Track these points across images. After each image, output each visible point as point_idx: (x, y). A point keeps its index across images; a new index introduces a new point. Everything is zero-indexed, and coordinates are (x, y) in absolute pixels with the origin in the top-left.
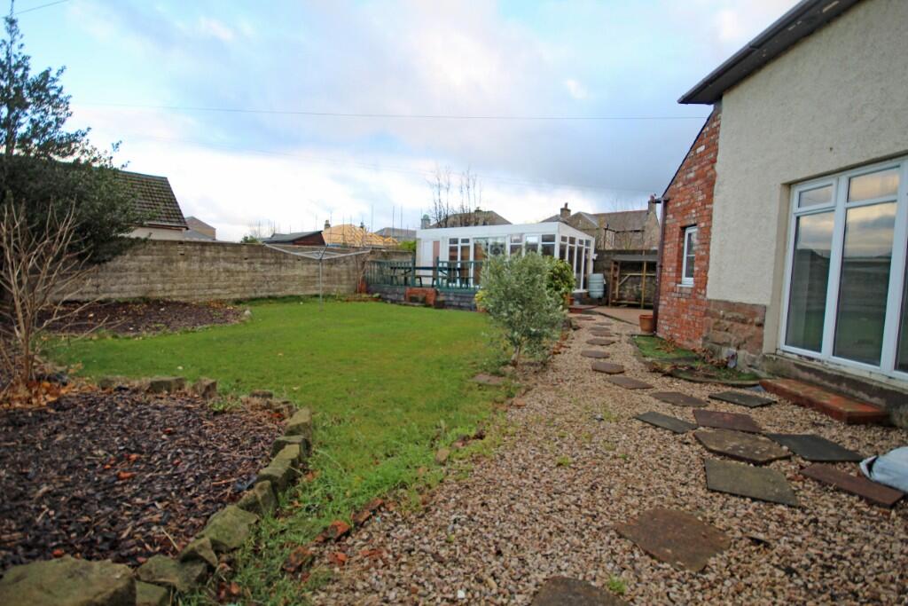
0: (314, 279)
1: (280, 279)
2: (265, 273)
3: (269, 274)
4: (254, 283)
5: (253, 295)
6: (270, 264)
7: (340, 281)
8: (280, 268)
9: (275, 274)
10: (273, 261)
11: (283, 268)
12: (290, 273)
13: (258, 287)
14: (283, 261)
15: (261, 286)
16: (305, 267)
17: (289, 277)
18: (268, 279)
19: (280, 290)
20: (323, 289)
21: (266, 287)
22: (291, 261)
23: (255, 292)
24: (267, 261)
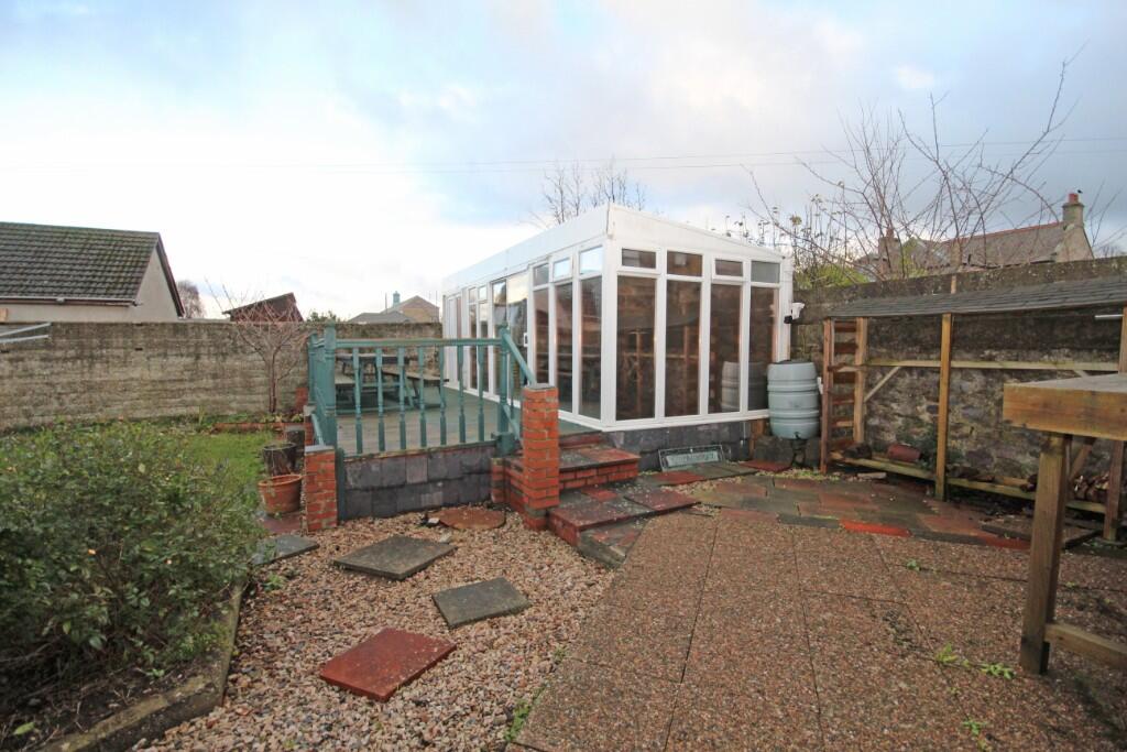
0: (178, 386)
1: (90, 387)
2: (54, 379)
3: (64, 379)
4: (26, 398)
5: (23, 421)
6: (65, 360)
7: (249, 388)
8: (91, 366)
9: (78, 378)
10: (72, 353)
11: (98, 366)
12: (117, 374)
13: (36, 405)
14: (97, 353)
15: (42, 403)
16: (156, 362)
17: (115, 383)
18: (59, 390)
19: (92, 410)
20: (203, 404)
21: (55, 405)
22: (120, 352)
23: (28, 415)
24: (59, 354)
